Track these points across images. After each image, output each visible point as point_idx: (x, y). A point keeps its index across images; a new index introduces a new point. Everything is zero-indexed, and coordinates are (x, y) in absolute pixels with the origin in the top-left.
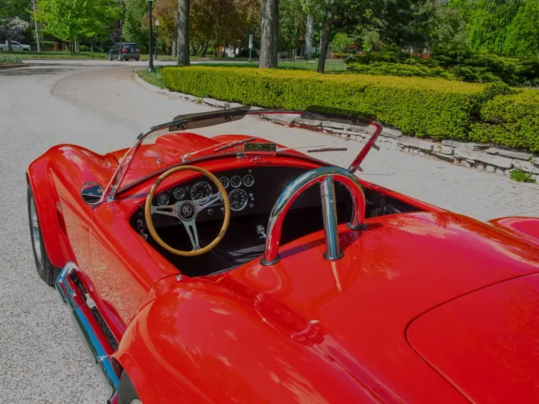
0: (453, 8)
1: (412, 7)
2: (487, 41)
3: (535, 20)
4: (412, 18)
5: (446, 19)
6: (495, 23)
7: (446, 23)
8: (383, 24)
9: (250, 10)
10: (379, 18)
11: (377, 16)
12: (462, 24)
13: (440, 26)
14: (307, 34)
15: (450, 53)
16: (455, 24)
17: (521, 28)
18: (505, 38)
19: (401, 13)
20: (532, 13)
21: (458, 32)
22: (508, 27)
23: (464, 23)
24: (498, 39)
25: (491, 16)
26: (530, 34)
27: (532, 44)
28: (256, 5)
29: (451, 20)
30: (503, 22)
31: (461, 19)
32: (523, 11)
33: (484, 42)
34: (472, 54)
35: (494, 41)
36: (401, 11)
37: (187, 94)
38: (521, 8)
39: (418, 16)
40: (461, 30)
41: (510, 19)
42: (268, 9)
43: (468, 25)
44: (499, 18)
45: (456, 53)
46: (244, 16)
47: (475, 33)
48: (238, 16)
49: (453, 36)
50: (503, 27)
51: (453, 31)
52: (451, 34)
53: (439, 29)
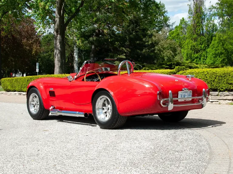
0: (171, 40)
1: (144, 39)
2: (196, 60)
3: (223, 45)
4: (145, 46)
5: (168, 47)
6: (199, 47)
7: (168, 49)
8: (127, 50)
9: (35, 46)
10: (124, 47)
11: (123, 47)
12: (179, 49)
13: (164, 51)
14: (75, 62)
15: (168, 63)
16: (174, 50)
17: (216, 50)
18: (207, 57)
19: (138, 44)
20: (221, 41)
21: (177, 55)
22: (208, 50)
23: (180, 49)
24: (202, 58)
25: (195, 43)
26: (222, 53)
27: (224, 60)
28: (39, 43)
29: (171, 48)
30: (204, 47)
31: (177, 47)
32: (215, 40)
33: (194, 60)
34: (181, 64)
35: (200, 59)
36: (138, 42)
37: (19, 91)
38: (214, 38)
39: (149, 45)
40: (178, 53)
41: (208, 45)
42: (58, 44)
43: (182, 50)
44: (201, 44)
45: (171, 63)
46: (31, 51)
47: (187, 55)
48: (26, 51)
49: (174, 57)
50: (204, 50)
51: (173, 54)
52: (172, 56)
53: (164, 53)
